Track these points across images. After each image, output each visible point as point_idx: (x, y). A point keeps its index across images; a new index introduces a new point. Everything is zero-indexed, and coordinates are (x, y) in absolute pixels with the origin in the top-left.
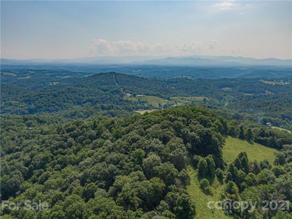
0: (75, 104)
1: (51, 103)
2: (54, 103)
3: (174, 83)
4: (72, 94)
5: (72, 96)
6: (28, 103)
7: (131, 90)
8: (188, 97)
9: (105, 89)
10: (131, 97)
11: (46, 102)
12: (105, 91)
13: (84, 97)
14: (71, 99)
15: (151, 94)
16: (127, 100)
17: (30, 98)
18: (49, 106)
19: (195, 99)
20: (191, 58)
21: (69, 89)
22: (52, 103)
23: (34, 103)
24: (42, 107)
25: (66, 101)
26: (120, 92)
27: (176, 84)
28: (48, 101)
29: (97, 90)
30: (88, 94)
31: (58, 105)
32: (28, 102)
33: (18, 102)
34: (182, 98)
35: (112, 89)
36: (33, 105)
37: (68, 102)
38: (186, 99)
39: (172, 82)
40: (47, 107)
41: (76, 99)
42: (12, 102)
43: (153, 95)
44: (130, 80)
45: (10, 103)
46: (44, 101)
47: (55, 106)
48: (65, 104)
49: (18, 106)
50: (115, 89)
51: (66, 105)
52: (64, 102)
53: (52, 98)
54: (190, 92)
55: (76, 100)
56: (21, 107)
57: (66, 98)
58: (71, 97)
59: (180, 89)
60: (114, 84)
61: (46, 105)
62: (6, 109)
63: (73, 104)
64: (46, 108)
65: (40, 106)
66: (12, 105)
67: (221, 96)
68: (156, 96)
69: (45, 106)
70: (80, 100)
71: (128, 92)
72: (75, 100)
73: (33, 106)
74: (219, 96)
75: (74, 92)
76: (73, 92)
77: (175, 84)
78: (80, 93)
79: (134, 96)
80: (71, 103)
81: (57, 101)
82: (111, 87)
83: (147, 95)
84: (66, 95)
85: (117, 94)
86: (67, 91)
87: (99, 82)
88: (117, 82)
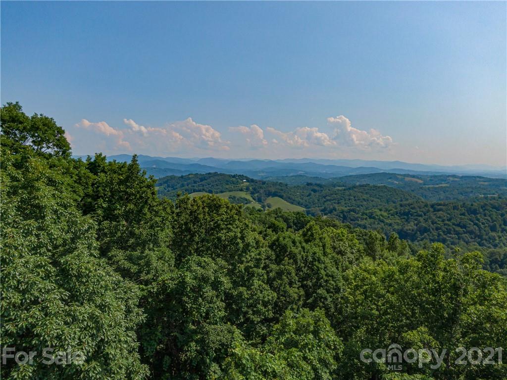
1: (454, 224)
2: (464, 227)
6: (404, 218)
11: (443, 221)
17: (413, 208)
18: (449, 232)
22: (458, 225)
23: (416, 220)
24: (429, 230)
28: (449, 220)
31: (471, 232)
32: (406, 217)
33: (385, 214)
36: (412, 223)
40: (441, 233)
45: (372, 214)
46: (440, 217)
47: (463, 235)
48: (494, 234)
49: (383, 222)
52: (493, 229)
53: (461, 215)
56: (387, 224)
61: (440, 229)
64: (439, 235)
65: (425, 228)
69: (437, 229)
73: (411, 226)
81: (472, 223)
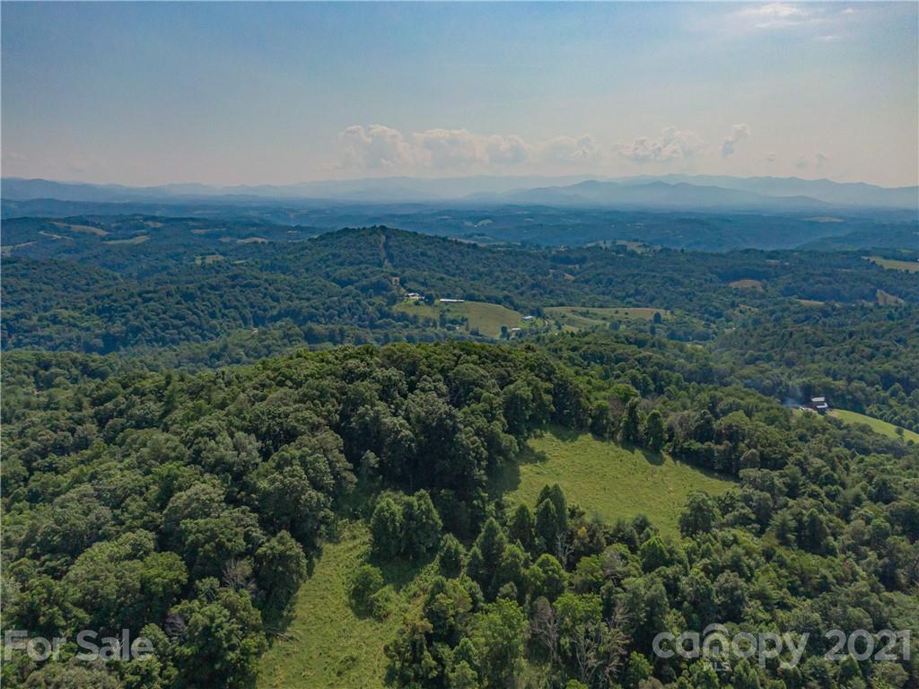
0: (245, 322)
3: (574, 264)
4: (241, 291)
5: (240, 298)
7: (424, 284)
8: (608, 307)
9: (343, 279)
10: (417, 303)
12: (342, 284)
13: (275, 304)
14: (236, 308)
15: (482, 297)
16: (403, 313)
19: (627, 314)
20: (658, 184)
21: (234, 277)
25: (219, 315)
26: (386, 288)
27: (580, 267)
29: (320, 281)
30: (293, 292)
34: (584, 309)
35: (366, 278)
37: (224, 315)
38: (596, 314)
39: (568, 261)
41: (251, 307)
42: (60, 313)
43: (489, 299)
44: (429, 253)
50: (374, 279)
51: (215, 325)
54: (619, 294)
55: (251, 312)
57: (221, 306)
58: (238, 301)
59: (587, 282)
60: (380, 265)
62: (40, 333)
63: (241, 322)
66: (60, 322)
67: (717, 309)
68: (498, 302)
70: (265, 310)
71: (412, 288)
72: (247, 312)
74: (710, 308)
75: (249, 286)
76: (245, 286)
77: (577, 266)
78: (266, 289)
79: (430, 300)
80: (234, 319)
82: (364, 274)
83: (471, 298)
84: (221, 296)
85: (378, 294)
86: (230, 283)
87: (334, 255)
88: (391, 258)
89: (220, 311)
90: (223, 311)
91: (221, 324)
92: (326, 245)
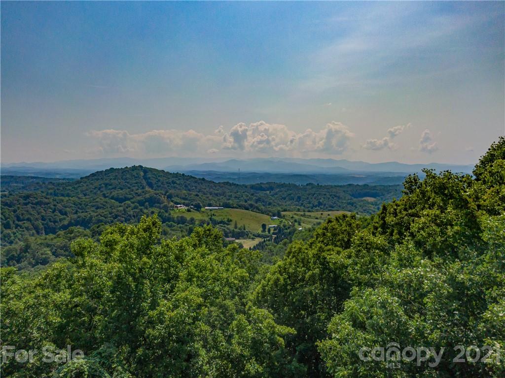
0: (38, 233)
4: (34, 208)
5: (32, 213)
7: (184, 199)
8: (314, 212)
9: (120, 197)
10: (189, 211)
12: (120, 200)
13: (65, 216)
14: (28, 220)
15: (235, 205)
16: (182, 217)
19: (329, 215)
25: (13, 225)
26: (159, 202)
29: (100, 200)
30: (79, 208)
34: (302, 213)
35: (139, 196)
37: (17, 226)
38: (310, 216)
41: (42, 220)
43: (240, 207)
44: (178, 182)
50: (147, 196)
51: (9, 234)
55: (43, 224)
57: (15, 219)
58: (31, 214)
60: (143, 188)
63: (34, 231)
68: (247, 209)
70: (55, 222)
71: (178, 201)
72: (39, 223)
75: (39, 203)
76: (37, 204)
78: (54, 205)
79: (198, 208)
80: (27, 229)
82: (137, 193)
83: (227, 206)
84: (15, 211)
85: (151, 206)
86: (22, 201)
87: (106, 185)
88: (150, 185)
89: (14, 222)
90: (17, 222)
91: (14, 233)
92: (98, 179)
